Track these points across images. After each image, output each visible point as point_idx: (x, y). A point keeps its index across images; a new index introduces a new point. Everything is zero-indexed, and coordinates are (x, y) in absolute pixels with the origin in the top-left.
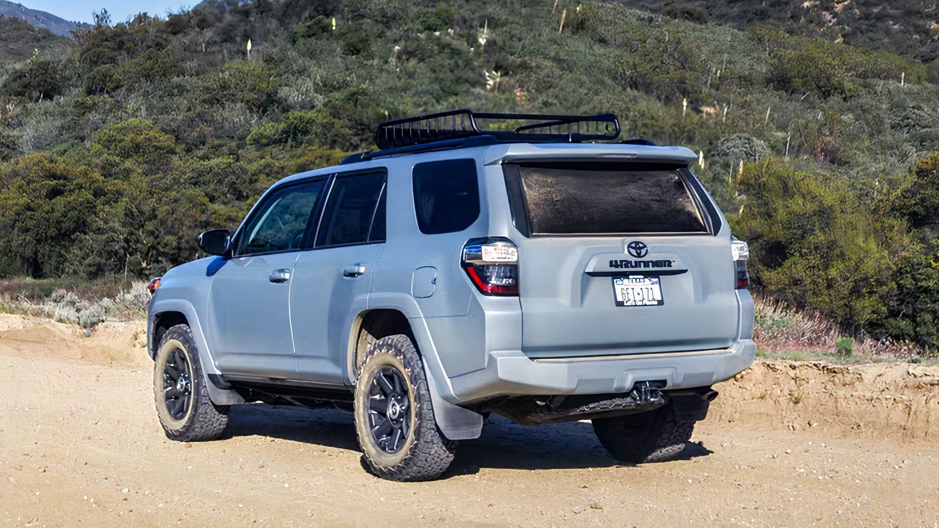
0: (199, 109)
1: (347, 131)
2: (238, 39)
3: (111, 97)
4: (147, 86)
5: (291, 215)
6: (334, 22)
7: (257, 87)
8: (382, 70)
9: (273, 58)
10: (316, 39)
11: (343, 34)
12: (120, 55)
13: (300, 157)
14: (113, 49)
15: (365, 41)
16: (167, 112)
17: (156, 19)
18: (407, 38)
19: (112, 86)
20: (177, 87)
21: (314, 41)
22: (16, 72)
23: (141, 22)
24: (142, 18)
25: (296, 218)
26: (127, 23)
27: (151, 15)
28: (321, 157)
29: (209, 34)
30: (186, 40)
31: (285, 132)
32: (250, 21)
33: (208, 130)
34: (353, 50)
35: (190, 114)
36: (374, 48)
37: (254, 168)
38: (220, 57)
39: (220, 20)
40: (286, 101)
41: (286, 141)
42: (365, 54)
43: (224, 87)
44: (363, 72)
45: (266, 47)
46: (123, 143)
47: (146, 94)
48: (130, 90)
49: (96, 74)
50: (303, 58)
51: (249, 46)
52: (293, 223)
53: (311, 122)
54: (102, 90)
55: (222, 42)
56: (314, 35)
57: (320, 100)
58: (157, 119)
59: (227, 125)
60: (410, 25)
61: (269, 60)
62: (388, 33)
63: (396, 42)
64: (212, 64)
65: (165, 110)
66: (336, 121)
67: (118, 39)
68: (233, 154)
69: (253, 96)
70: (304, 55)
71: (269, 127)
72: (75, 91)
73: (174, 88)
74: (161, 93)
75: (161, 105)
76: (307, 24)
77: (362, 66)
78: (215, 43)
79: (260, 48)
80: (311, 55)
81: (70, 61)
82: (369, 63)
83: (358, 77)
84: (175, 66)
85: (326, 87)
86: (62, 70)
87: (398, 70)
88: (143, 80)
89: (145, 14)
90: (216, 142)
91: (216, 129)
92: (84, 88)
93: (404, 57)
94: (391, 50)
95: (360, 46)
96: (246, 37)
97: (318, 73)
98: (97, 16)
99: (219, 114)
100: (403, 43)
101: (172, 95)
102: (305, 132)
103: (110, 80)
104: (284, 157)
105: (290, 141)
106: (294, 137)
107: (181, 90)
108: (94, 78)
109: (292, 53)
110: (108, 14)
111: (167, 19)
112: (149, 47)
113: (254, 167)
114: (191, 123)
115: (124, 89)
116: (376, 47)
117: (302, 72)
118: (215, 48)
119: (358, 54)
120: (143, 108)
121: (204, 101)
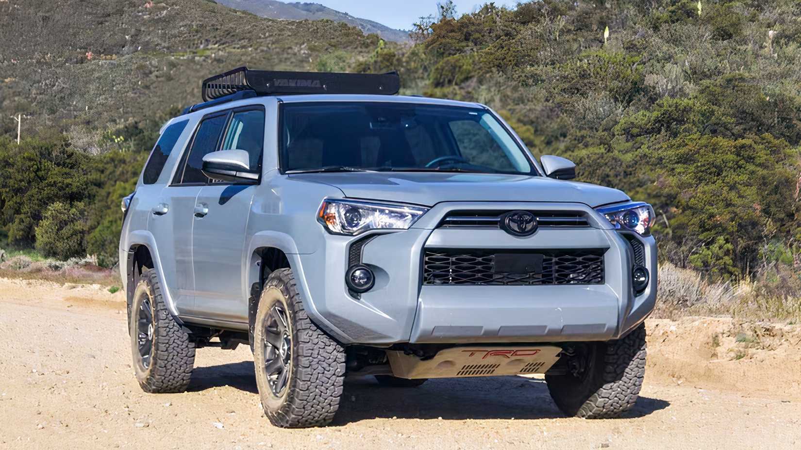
0: (558, 99)
1: (729, 120)
2: (595, 27)
3: (461, 88)
4: (499, 77)
5: (677, 207)
6: (699, 6)
7: (622, 76)
8: (757, 56)
9: (635, 45)
10: (680, 24)
11: (711, 18)
12: (468, 46)
13: (679, 146)
14: (460, 41)
15: (736, 25)
16: (523, 102)
17: (503, 10)
18: (782, 22)
19: (462, 77)
20: (532, 76)
21: (679, 27)
22: (361, 64)
23: (487, 13)
24: (489, 8)
25: (684, 210)
26: (472, 14)
27: (498, 5)
28: (706, 146)
29: (562, 22)
30: (539, 29)
31: (657, 121)
32: (606, 8)
33: (569, 120)
34: (724, 34)
35: (550, 104)
36: (747, 32)
37: (629, 159)
38: (575, 46)
39: (572, 8)
40: (654, 88)
41: (659, 131)
42: (737, 38)
43: (583, 76)
44: (737, 58)
45: (625, 35)
46: (478, 137)
47: (498, 84)
48: (480, 82)
49: (444, 65)
50: (667, 45)
51: (607, 34)
52: (681, 217)
53: (687, 110)
54: (450, 82)
55: (577, 30)
56: (677, 20)
57: (691, 88)
58: (514, 110)
59: (590, 116)
60: (784, 8)
61: (631, 47)
62: (761, 17)
63: (769, 26)
64: (567, 52)
65: (521, 100)
66: (715, 108)
67: (465, 30)
68: (605, 144)
69: (616, 84)
70: (668, 42)
71: (640, 116)
72: (421, 84)
73: (528, 78)
74: (514, 83)
75: (516, 95)
76: (671, 8)
77: (735, 51)
78: (569, 31)
79: (619, 36)
80: (675, 41)
81: (414, 54)
82: (743, 48)
83: (731, 64)
84: (529, 56)
85: (695, 74)
86: (407, 62)
87: (776, 55)
88: (494, 69)
89: (492, 4)
90: (579, 134)
91: (578, 120)
92: (431, 80)
93: (782, 41)
94: (765, 35)
95: (731, 30)
96: (602, 25)
97: (688, 60)
98: (442, 7)
99: (580, 104)
100: (778, 27)
101: (526, 85)
102: (681, 122)
103: (459, 71)
104: (662, 147)
105: (663, 130)
106: (668, 127)
107: (537, 79)
108: (442, 70)
109: (655, 40)
110: (453, 4)
111: (516, 9)
112: (498, 37)
113: (629, 157)
114: (551, 114)
115: (475, 80)
116: (748, 31)
117: (669, 58)
118: (570, 37)
119: (729, 38)
120: (497, 98)
121: (564, 90)
